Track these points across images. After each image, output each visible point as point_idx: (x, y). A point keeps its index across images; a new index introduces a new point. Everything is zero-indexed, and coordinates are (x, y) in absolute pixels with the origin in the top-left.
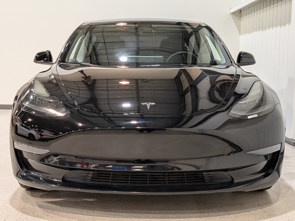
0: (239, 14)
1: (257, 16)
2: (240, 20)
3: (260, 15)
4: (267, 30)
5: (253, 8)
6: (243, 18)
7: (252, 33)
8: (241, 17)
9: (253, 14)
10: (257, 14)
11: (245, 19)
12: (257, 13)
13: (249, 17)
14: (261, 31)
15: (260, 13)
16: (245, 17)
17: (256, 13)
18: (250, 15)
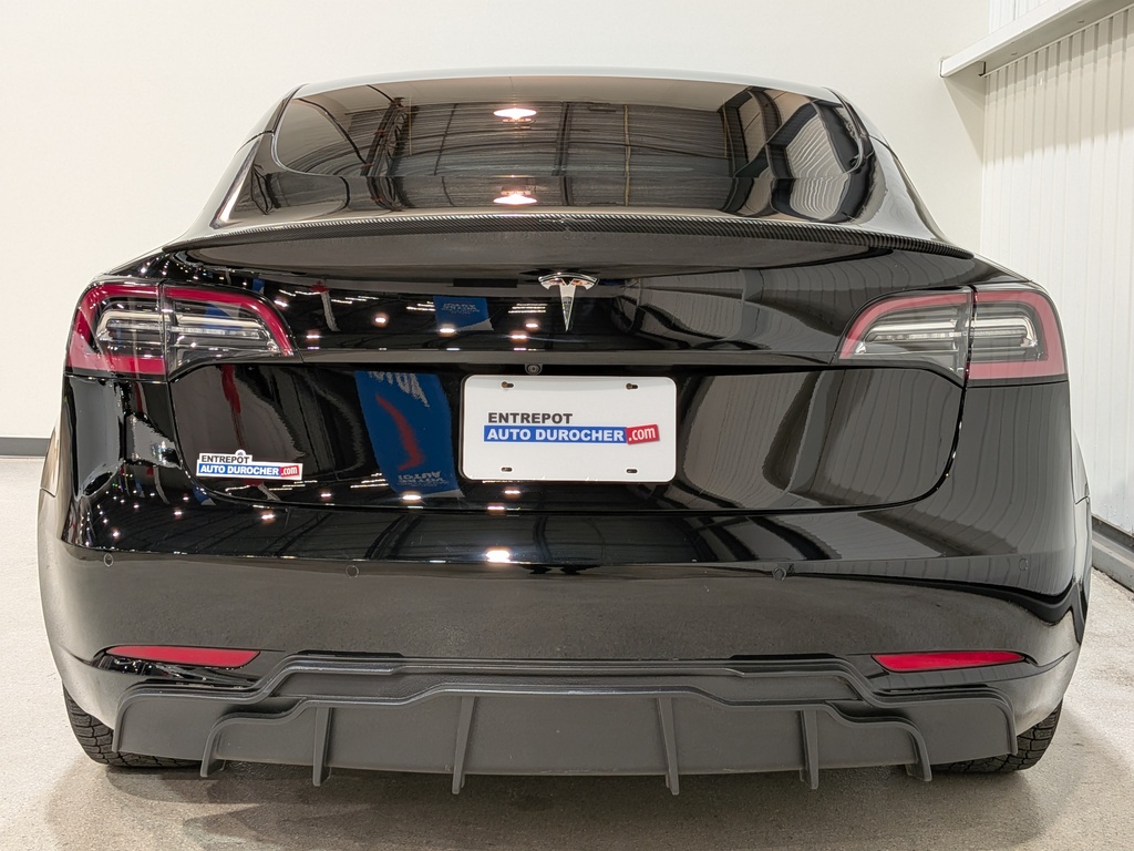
0: (979, 76)
1: (1045, 87)
2: (983, 104)
3: (1057, 83)
4: (1086, 144)
5: (1031, 55)
6: (993, 94)
7: (1028, 157)
8: (984, 89)
9: (1031, 78)
10: (1046, 80)
11: (1001, 100)
12: (1046, 75)
13: (1015, 93)
14: (1061, 150)
15: (1057, 76)
16: (1002, 90)
17: (1041, 74)
18: (1020, 83)
